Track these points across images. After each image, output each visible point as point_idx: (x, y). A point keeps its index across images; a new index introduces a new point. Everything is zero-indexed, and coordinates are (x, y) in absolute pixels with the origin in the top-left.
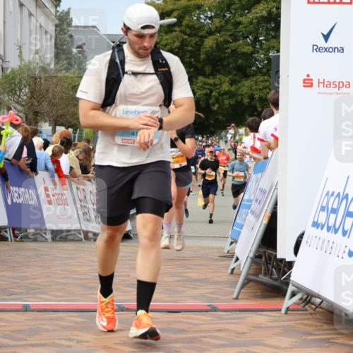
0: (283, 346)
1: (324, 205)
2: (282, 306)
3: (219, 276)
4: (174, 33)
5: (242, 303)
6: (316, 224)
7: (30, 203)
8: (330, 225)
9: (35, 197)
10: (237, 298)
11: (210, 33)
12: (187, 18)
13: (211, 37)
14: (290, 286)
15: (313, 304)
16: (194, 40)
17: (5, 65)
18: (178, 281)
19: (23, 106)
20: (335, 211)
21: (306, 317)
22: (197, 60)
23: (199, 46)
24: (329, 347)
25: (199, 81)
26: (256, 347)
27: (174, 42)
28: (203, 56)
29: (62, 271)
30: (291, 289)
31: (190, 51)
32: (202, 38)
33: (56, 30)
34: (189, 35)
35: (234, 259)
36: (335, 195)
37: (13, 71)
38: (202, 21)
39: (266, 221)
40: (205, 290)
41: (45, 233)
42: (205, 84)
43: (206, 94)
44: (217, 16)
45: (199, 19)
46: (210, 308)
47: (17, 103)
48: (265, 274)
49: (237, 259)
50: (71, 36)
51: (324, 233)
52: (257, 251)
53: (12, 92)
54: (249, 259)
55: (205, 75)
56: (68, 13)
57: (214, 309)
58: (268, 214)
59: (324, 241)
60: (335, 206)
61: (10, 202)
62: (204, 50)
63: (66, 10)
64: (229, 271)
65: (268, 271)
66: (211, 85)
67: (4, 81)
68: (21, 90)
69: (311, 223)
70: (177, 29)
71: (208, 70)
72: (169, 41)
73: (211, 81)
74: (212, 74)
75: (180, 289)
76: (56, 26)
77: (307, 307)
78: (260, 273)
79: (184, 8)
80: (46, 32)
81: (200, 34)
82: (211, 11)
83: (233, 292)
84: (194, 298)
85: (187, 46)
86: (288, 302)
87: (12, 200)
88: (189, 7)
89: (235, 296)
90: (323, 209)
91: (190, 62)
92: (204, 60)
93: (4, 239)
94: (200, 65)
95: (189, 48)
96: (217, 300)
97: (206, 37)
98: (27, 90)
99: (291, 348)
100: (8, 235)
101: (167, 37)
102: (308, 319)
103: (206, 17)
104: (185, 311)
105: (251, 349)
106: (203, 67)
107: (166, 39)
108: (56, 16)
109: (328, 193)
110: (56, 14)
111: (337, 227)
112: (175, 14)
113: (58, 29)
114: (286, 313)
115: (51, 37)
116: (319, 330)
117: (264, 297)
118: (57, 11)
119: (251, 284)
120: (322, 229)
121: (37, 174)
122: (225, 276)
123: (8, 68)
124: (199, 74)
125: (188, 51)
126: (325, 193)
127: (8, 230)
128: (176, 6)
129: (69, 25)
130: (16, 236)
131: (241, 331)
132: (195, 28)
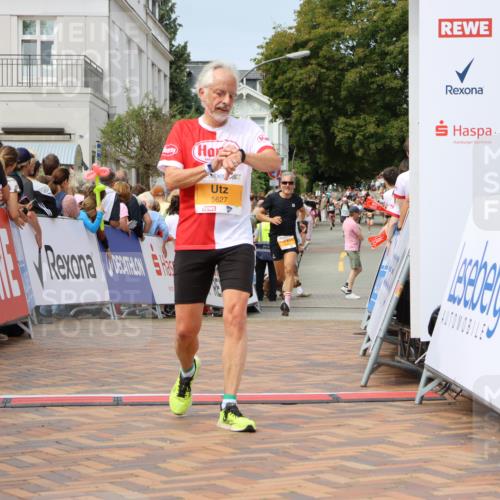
0: (411, 444)
1: (461, 275)
2: (415, 394)
3: (349, 359)
4: (310, 67)
5: (370, 392)
6: (452, 298)
7: (136, 273)
8: (467, 299)
9: (141, 267)
10: (365, 386)
11: (352, 65)
12: (325, 48)
13: (353, 70)
14: (425, 370)
15: (453, 391)
16: (332, 74)
17: (112, 111)
18: (300, 366)
19: (132, 158)
20: (472, 283)
21: (442, 408)
22: (337, 97)
23: (339, 81)
24: (464, 444)
25: (340, 122)
26: (380, 446)
27: (310, 77)
28: (343, 93)
29: (165, 355)
30: (425, 374)
31: (329, 88)
32: (344, 71)
33: (171, 68)
34: (327, 69)
35: (366, 339)
36: (473, 263)
37: (120, 118)
38: (343, 52)
39: (397, 295)
40: (328, 376)
41: (155, 309)
42: (347, 125)
43: (349, 137)
44: (359, 44)
45: (338, 49)
46: (331, 398)
47: (126, 154)
48: (402, 356)
49: (369, 340)
50: (189, 74)
51: (460, 309)
52: (390, 324)
53: (120, 142)
54: (379, 340)
55: (346, 115)
56: (185, 47)
57: (337, 400)
58: (400, 286)
59: (461, 318)
60: (473, 277)
61: (111, 273)
62: (346, 85)
63: (182, 44)
64: (361, 352)
65: (405, 350)
66: (353, 126)
67: (110, 129)
68: (129, 140)
69: (447, 297)
70: (313, 61)
71: (350, 108)
72: (305, 76)
73: (355, 122)
74: (356, 114)
75: (301, 375)
76: (171, 63)
77: (446, 395)
78: (396, 354)
79: (321, 37)
80: (159, 71)
81: (340, 67)
82: (353, 40)
83: (361, 379)
84: (316, 386)
85: (325, 81)
86: (422, 390)
87: (114, 271)
88: (326, 35)
89: (363, 383)
90: (460, 280)
91: (330, 101)
92: (345, 98)
93: (107, 316)
94: (340, 104)
95: (328, 84)
96: (341, 388)
97: (347, 70)
98: (137, 140)
99: (420, 446)
100: (110, 312)
101: (302, 71)
102: (446, 411)
103: (347, 47)
104: (303, 402)
105: (373, 448)
106: (344, 105)
107: (301, 74)
108: (171, 52)
109: (465, 261)
110: (171, 49)
111: (475, 301)
112: (311, 44)
113: (174, 67)
114: (421, 403)
115: (165, 76)
116: (456, 423)
117: (398, 383)
118: (172, 45)
119: (382, 368)
120: (459, 304)
121: (143, 239)
122: (356, 358)
123: (114, 115)
124: (340, 114)
125: (326, 87)
126: (462, 260)
127: (110, 306)
128: (312, 36)
129: (187, 61)
130: (120, 312)
131: (365, 426)
132: (334, 61)
